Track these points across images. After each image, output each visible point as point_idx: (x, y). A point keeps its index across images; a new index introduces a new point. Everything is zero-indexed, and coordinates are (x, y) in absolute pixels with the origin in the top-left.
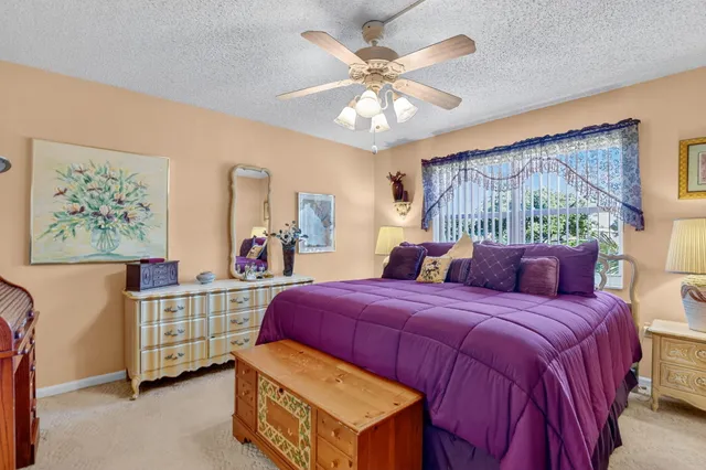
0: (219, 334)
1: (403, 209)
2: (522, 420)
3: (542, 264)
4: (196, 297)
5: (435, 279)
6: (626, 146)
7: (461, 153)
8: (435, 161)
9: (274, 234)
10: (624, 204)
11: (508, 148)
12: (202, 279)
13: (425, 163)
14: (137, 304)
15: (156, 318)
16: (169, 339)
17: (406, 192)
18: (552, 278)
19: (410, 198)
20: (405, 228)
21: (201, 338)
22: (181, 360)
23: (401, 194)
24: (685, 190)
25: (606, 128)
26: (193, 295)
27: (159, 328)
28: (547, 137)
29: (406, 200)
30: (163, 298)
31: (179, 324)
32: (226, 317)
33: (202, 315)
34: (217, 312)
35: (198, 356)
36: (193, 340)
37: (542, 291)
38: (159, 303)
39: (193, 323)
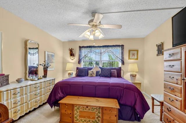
0: (31, 100)
1: (73, 58)
2: (138, 97)
3: (114, 71)
4: (24, 88)
5: (94, 76)
6: (122, 50)
7: (90, 46)
8: (83, 47)
9: (41, 65)
10: (122, 60)
11: (101, 47)
12: (19, 81)
13: (80, 47)
14: (2, 93)
15: (10, 98)
16: (15, 105)
17: (74, 54)
18: (116, 74)
19: (75, 55)
20: (74, 63)
21: (26, 102)
22: (19, 112)
23: (72, 54)
24: (129, 58)
25: (119, 46)
26: (23, 87)
27: (11, 102)
28: (109, 45)
29: (74, 56)
30: (12, 90)
31: (19, 98)
32: (33, 93)
33: (26, 94)
34: (30, 92)
35: (25, 109)
36: (23, 104)
37: (115, 77)
38: (11, 92)
39: (23, 97)
